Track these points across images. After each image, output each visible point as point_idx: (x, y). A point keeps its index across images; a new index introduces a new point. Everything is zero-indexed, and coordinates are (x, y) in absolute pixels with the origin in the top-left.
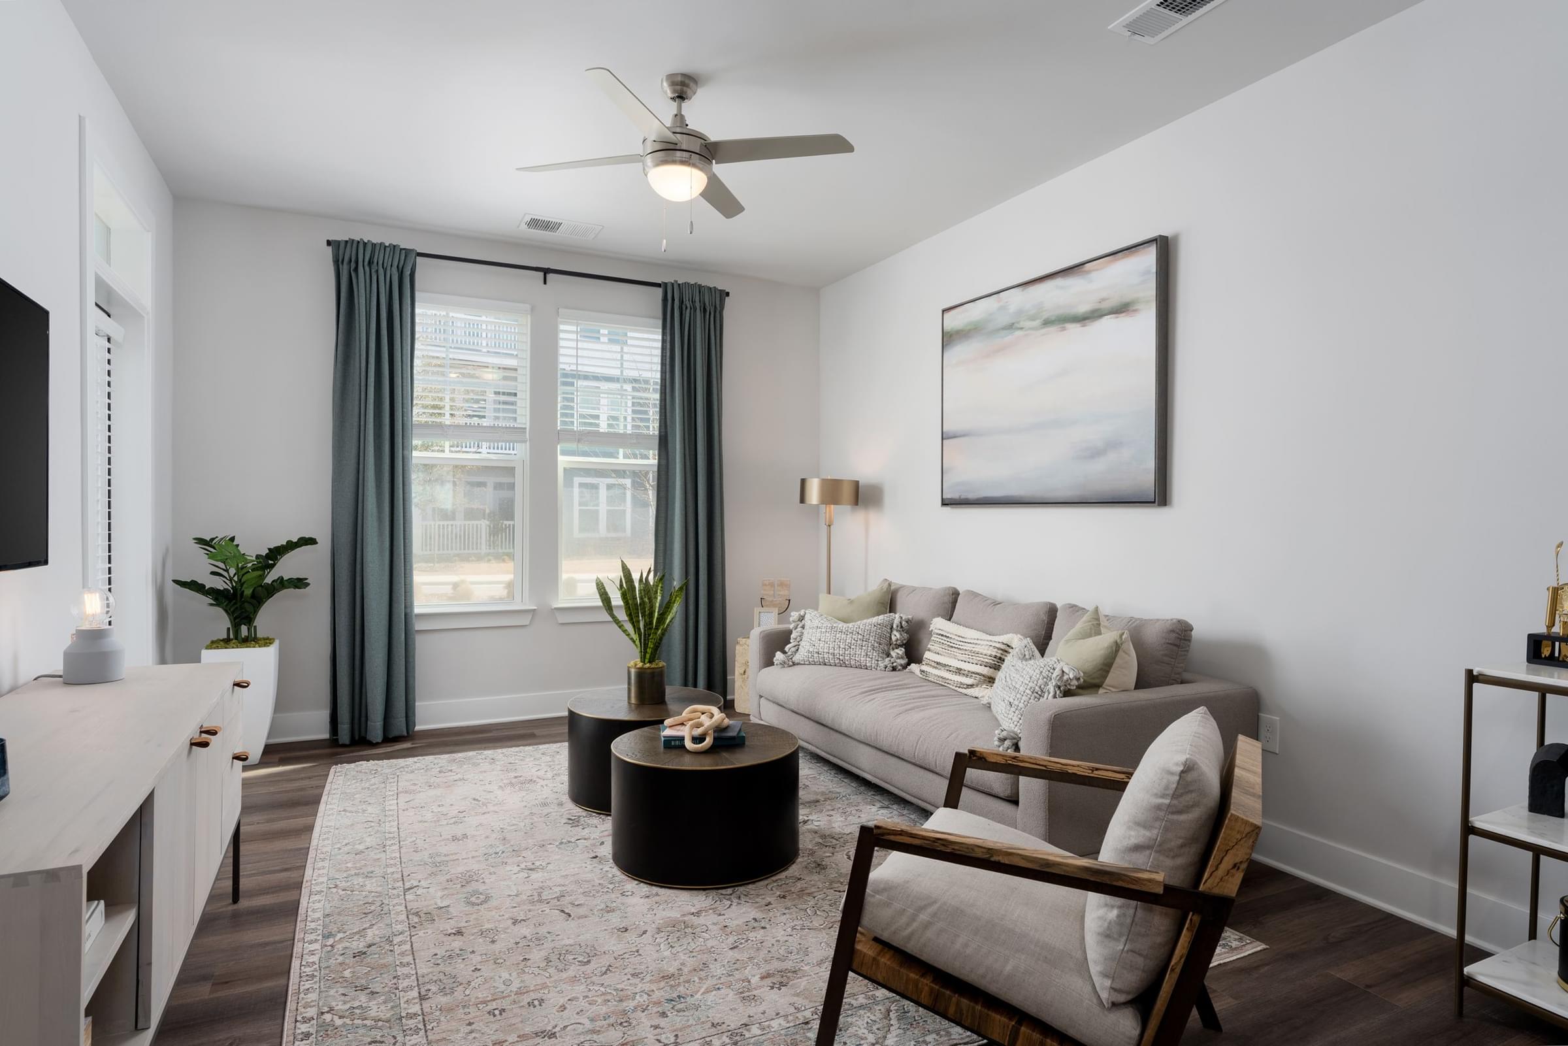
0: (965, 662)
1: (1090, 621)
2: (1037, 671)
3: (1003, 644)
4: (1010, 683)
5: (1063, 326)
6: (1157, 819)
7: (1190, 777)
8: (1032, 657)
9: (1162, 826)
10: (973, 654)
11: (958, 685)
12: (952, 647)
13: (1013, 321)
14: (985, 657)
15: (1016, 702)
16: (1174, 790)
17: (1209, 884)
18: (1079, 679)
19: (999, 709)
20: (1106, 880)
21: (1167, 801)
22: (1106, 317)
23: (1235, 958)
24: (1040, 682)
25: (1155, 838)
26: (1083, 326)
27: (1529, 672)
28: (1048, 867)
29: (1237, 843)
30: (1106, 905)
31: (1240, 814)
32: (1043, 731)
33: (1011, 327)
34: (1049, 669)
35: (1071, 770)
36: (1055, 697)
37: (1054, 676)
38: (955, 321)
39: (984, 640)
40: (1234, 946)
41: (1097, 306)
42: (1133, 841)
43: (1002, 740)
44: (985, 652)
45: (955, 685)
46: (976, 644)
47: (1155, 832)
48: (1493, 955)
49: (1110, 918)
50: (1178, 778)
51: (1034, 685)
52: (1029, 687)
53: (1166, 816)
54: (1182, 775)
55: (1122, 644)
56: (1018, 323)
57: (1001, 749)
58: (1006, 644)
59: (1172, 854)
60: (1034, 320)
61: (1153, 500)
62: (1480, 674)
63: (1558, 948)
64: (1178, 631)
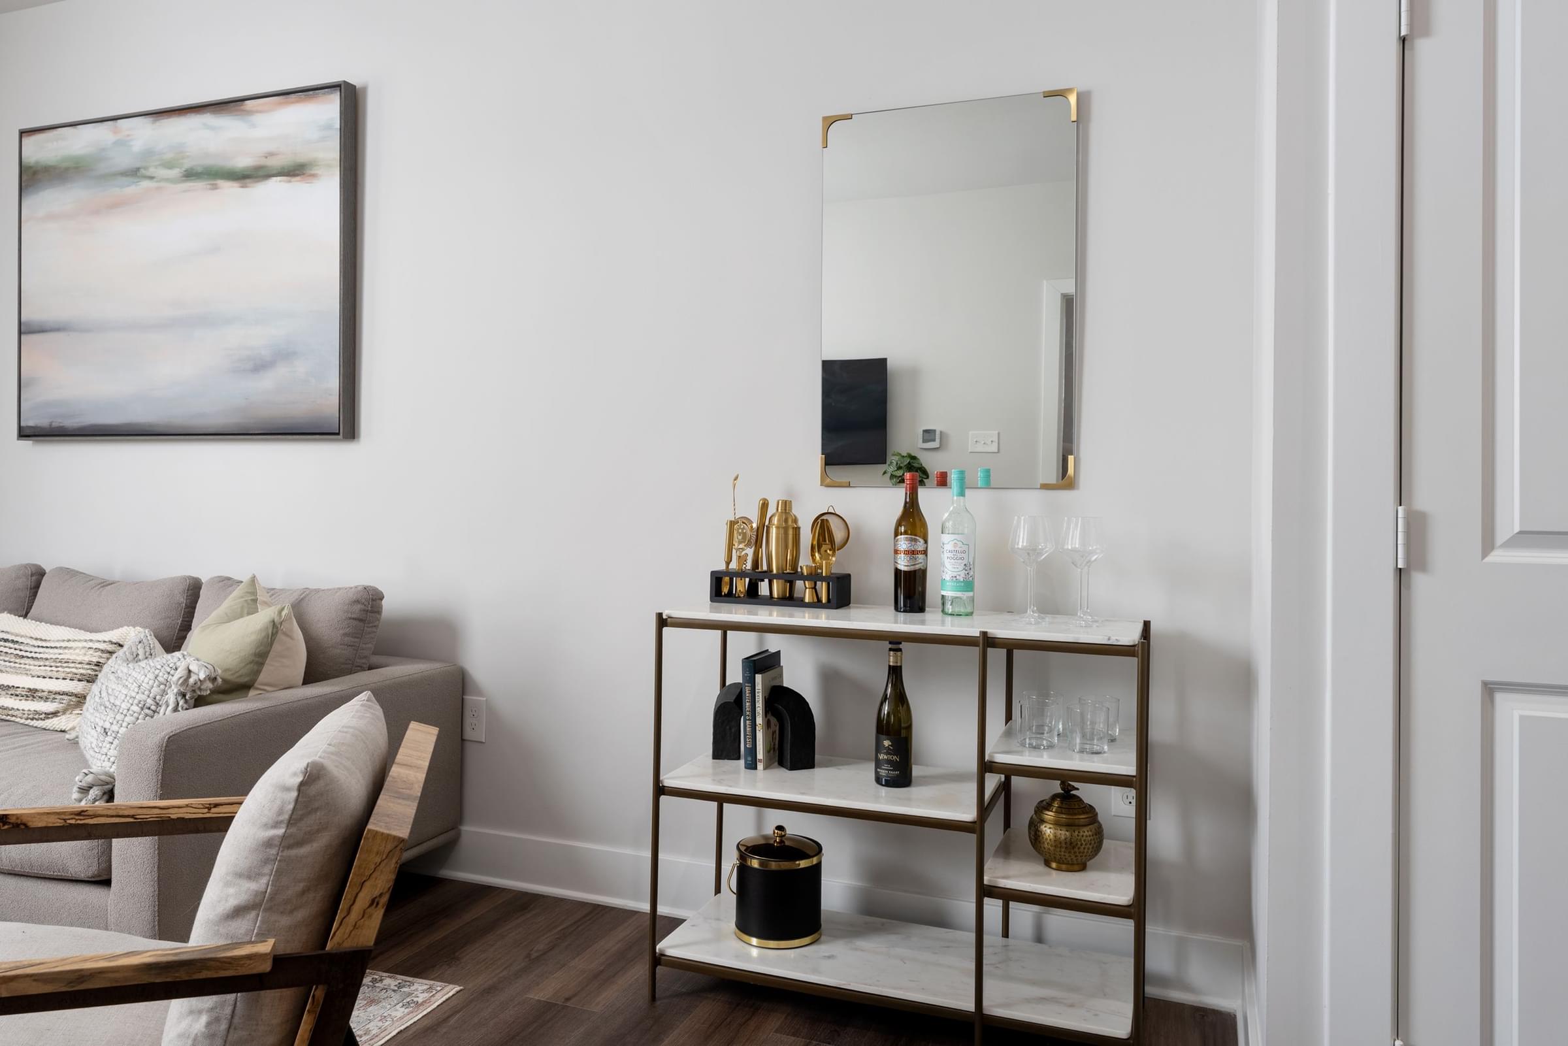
0: (44, 677)
1: (242, 597)
2: (150, 676)
3: (111, 642)
4: (106, 699)
5: (215, 182)
6: (266, 861)
7: (313, 790)
8: (150, 655)
9: (274, 870)
10: (59, 664)
11: (31, 716)
12: (23, 657)
13: (138, 165)
14: (80, 666)
15: (115, 728)
16: (290, 812)
17: (337, 939)
18: (215, 679)
19: (89, 740)
20: (183, 975)
21: (280, 831)
22: (275, 178)
23: (420, 1016)
24: (155, 690)
25: (264, 890)
26: (242, 187)
27: (712, 610)
28: (82, 982)
29: (375, 869)
30: (191, 1012)
31: (381, 827)
32: (151, 763)
33: (134, 173)
34: (169, 670)
35: (175, 814)
36: (176, 710)
37: (175, 678)
38: (39, 150)
39: (80, 641)
40: (420, 1000)
41: (263, 162)
42: (233, 902)
43: (84, 790)
44: (79, 659)
45: (26, 716)
46: (65, 648)
47: (264, 880)
48: (686, 920)
49: (195, 1032)
50: (294, 794)
51: (144, 697)
52: (136, 701)
53: (280, 854)
54: (302, 788)
55: (281, 623)
56: (146, 168)
57: (83, 803)
58: (115, 644)
59: (289, 907)
60: (171, 168)
61: (338, 432)
62: (669, 617)
63: (735, 896)
64: (363, 601)
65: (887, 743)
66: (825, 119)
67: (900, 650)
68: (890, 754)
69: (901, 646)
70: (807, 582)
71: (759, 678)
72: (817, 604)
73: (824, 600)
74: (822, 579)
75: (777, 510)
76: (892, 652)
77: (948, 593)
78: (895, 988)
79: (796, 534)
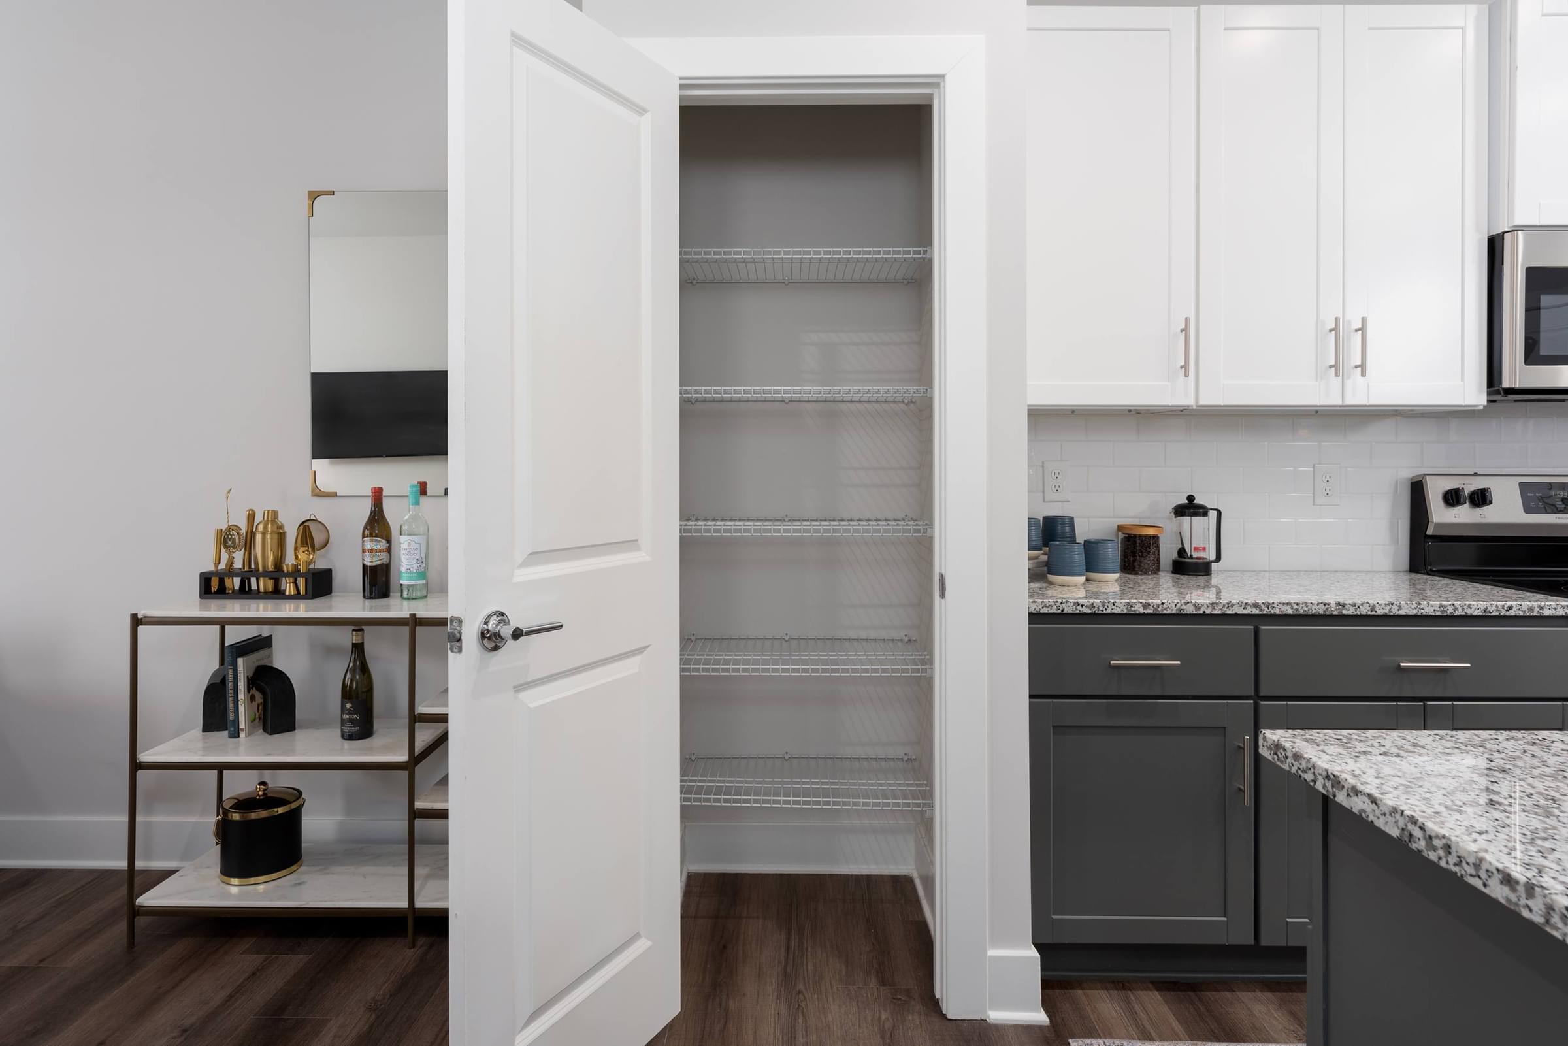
27: (205, 607)
48: (177, 871)
62: (145, 617)
65: (348, 706)
66: (310, 193)
67: (362, 630)
68: (351, 714)
69: (363, 627)
70: (287, 579)
71: (240, 661)
72: (297, 596)
73: (303, 592)
74: (302, 575)
75: (264, 519)
76: (354, 633)
77: (404, 582)
78: (346, 900)
79: (281, 539)
